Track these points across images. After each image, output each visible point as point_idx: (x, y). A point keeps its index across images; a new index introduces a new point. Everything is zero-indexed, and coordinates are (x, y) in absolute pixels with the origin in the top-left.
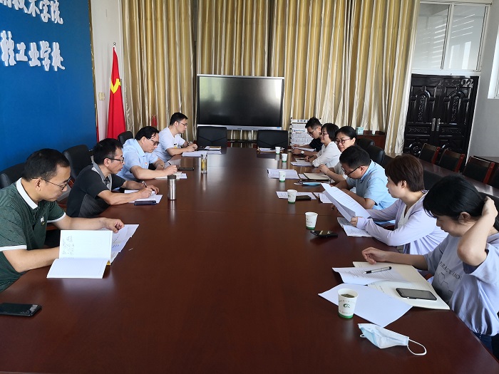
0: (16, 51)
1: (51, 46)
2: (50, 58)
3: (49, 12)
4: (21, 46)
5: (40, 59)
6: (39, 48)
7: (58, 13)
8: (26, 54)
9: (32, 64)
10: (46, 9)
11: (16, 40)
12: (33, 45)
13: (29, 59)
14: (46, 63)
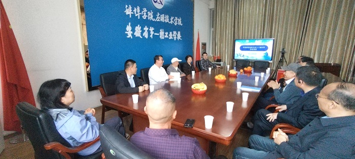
0: (165, 35)
1: (177, 33)
2: (177, 36)
3: (177, 22)
4: (167, 33)
5: (173, 37)
6: (173, 33)
7: (181, 22)
8: (168, 35)
9: (170, 38)
10: (176, 21)
11: (165, 32)
12: (171, 33)
13: (169, 37)
14: (175, 38)
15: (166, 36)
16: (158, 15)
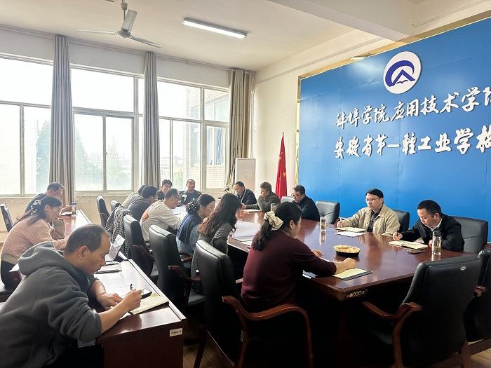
0: (417, 143)
1: (476, 131)
2: (473, 141)
5: (451, 144)
10: (471, 99)
12: (444, 137)
13: (435, 147)
14: (463, 147)
15: (425, 147)
16: (400, 107)
